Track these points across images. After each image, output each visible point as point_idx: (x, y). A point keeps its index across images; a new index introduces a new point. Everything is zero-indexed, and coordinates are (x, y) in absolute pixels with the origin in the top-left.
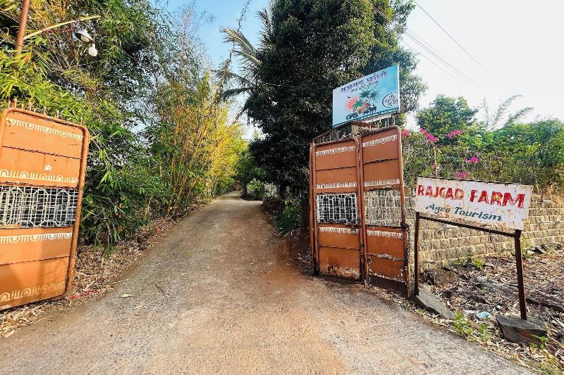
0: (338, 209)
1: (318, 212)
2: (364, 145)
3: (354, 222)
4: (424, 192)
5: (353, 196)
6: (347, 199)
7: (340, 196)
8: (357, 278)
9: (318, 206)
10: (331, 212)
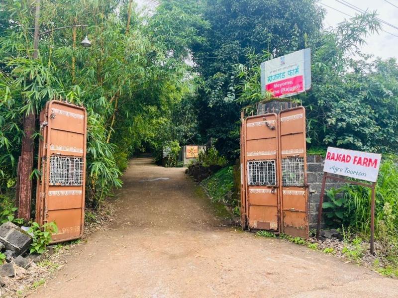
0: (262, 173)
1: (248, 176)
2: (282, 119)
3: (274, 184)
4: (331, 157)
5: (273, 162)
6: (269, 165)
7: (264, 162)
8: (276, 229)
9: (248, 171)
10: (258, 176)
